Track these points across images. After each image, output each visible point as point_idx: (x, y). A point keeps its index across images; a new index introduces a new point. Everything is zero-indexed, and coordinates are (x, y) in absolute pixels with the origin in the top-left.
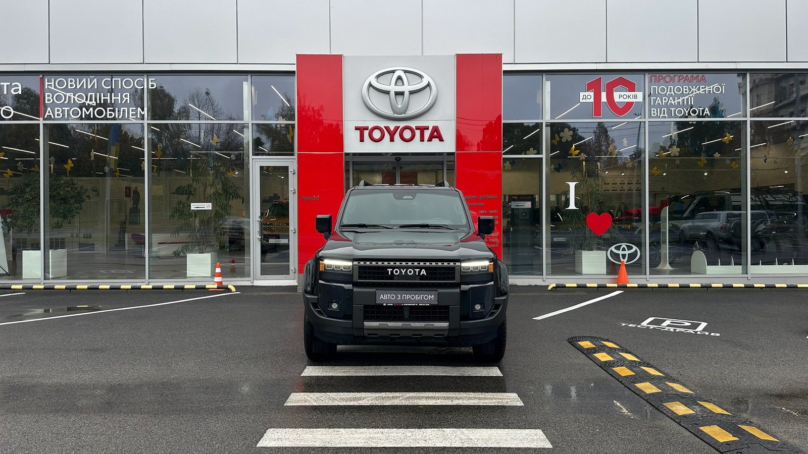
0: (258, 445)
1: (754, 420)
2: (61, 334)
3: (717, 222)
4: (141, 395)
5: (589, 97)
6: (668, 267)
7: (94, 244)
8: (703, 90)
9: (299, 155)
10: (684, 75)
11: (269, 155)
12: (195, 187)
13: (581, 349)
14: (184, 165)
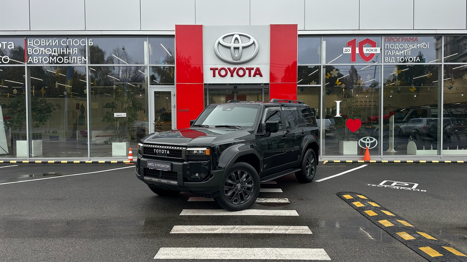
0: (154, 258)
1: (451, 243)
2: (38, 190)
3: (422, 124)
4: (85, 227)
5: (349, 50)
6: (393, 151)
7: (58, 137)
8: (416, 46)
9: (177, 84)
10: (405, 37)
11: (159, 85)
12: (116, 103)
13: (345, 200)
14: (110, 91)
